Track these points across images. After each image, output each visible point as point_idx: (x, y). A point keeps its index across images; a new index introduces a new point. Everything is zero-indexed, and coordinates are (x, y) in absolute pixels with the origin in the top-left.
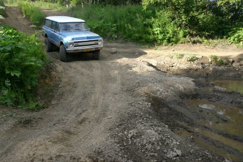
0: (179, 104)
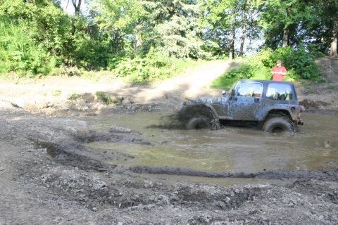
0: (78, 147)
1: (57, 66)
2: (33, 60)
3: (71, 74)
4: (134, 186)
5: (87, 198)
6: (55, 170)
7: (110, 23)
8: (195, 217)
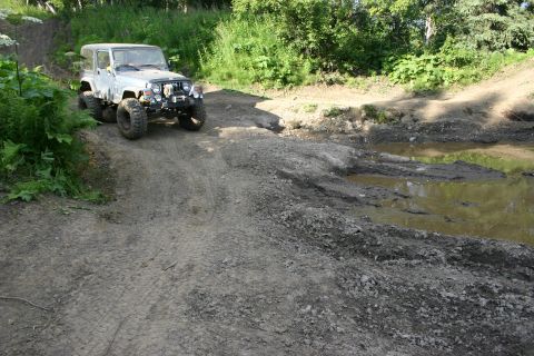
0: (332, 181)
1: (313, 72)
2: (282, 66)
3: (331, 83)
4: (402, 235)
5: (335, 245)
6: (299, 207)
7: (384, 6)
8: (477, 284)
